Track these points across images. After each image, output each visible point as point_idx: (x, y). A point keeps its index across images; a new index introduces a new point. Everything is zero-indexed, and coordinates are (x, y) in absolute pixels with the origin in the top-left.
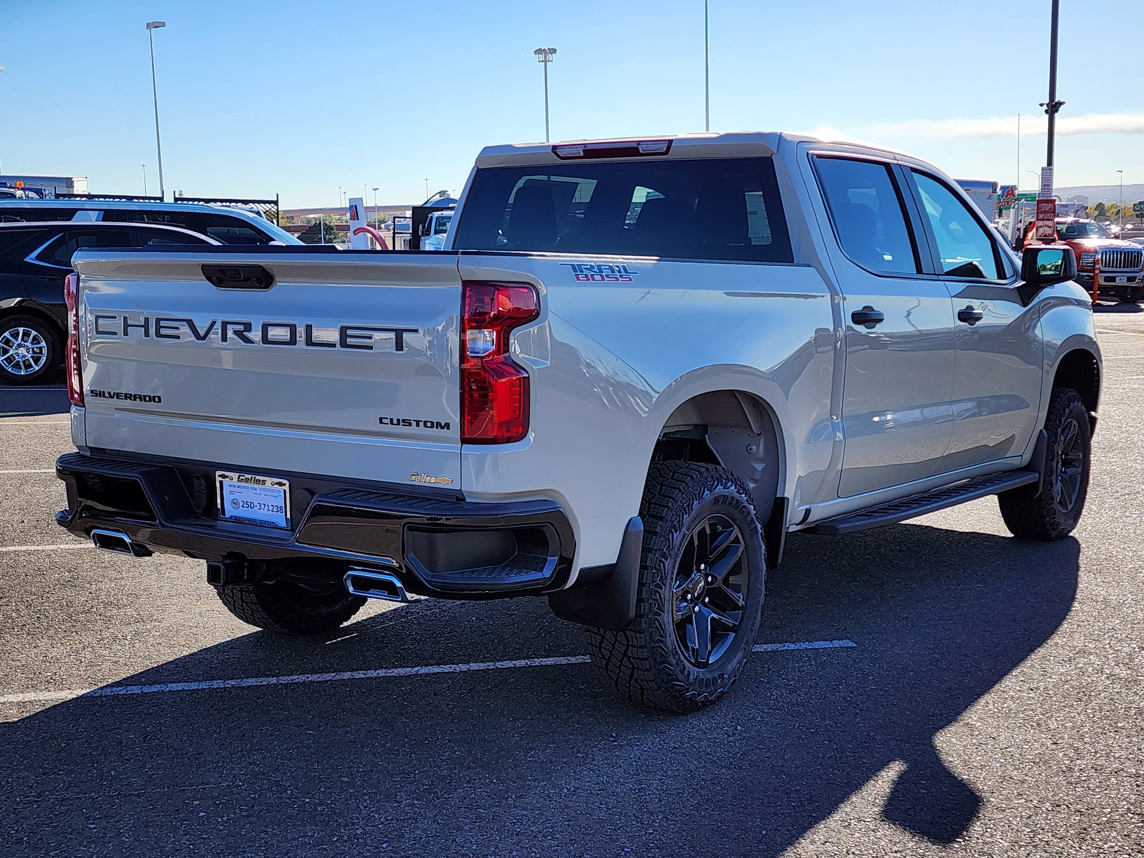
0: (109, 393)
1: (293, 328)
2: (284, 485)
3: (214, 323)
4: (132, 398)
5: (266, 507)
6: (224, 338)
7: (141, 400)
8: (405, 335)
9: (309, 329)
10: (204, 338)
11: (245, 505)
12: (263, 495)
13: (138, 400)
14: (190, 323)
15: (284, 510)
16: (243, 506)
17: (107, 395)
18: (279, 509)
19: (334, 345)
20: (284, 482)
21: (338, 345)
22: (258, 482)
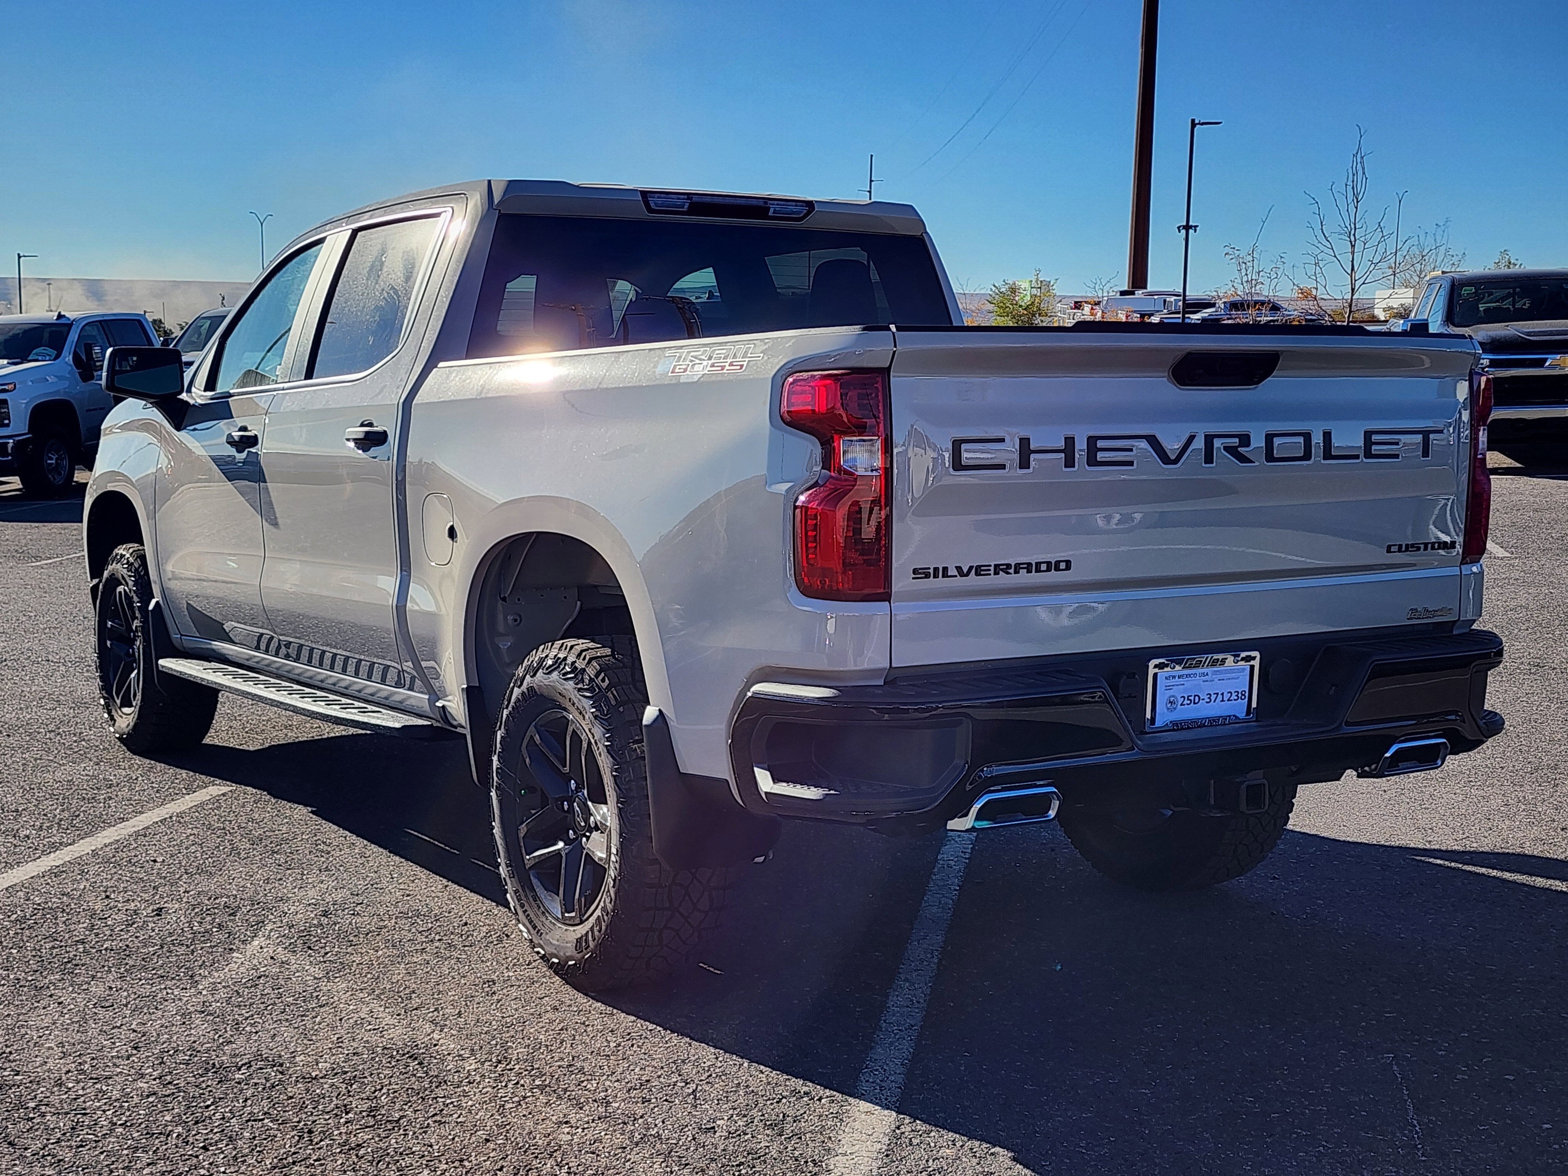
0: (959, 569)
1: (1307, 436)
2: (1254, 658)
3: (1192, 438)
4: (1012, 571)
5: (1220, 697)
6: (1209, 459)
7: (1029, 571)
8: (1432, 436)
9: (1327, 436)
10: (1176, 461)
11: (1186, 702)
12: (1216, 680)
13: (1023, 572)
14: (1152, 440)
15: (1247, 695)
16: (1182, 705)
17: (952, 571)
18: (1240, 695)
19: (1357, 457)
20: (1253, 655)
21: (1362, 455)
22: (1214, 663)
